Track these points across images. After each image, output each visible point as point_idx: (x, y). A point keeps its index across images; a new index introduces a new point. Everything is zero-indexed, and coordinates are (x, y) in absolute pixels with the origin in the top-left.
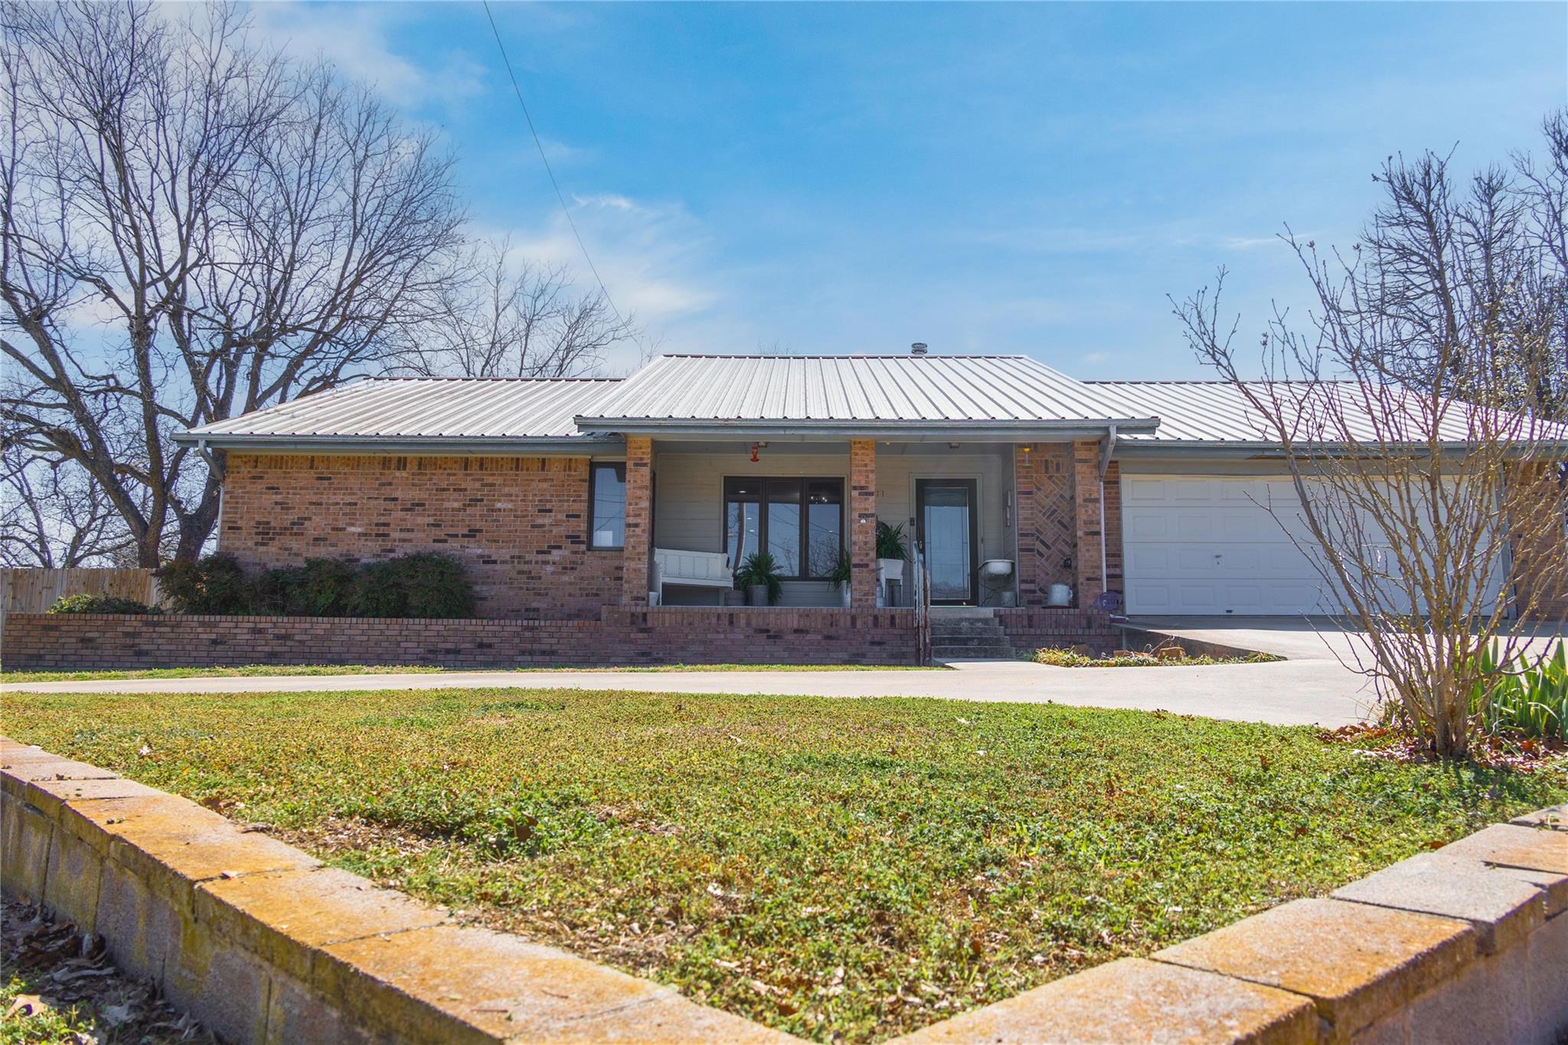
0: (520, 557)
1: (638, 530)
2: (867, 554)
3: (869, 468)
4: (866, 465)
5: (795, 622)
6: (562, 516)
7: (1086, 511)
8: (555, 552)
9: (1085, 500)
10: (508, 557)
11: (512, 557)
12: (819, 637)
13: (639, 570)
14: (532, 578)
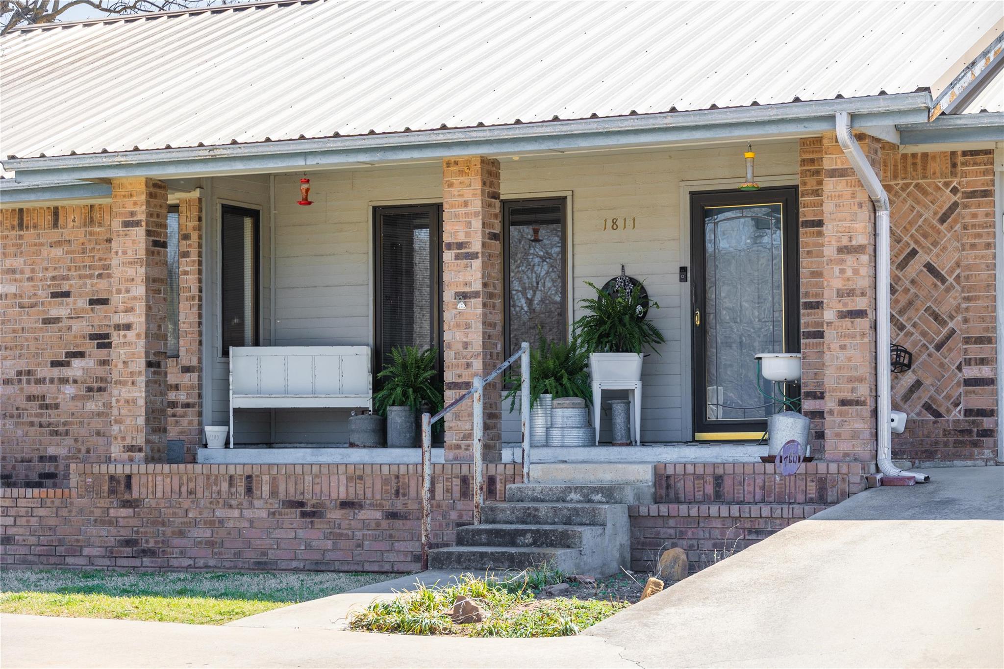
0: (29, 373)
1: (131, 335)
2: (468, 365)
3: (470, 209)
4: (466, 204)
5: (342, 489)
6: (82, 303)
7: (842, 271)
8: (76, 362)
9: (840, 250)
10: (12, 374)
11: (19, 373)
12: (378, 515)
13: (134, 401)
14: (47, 407)
